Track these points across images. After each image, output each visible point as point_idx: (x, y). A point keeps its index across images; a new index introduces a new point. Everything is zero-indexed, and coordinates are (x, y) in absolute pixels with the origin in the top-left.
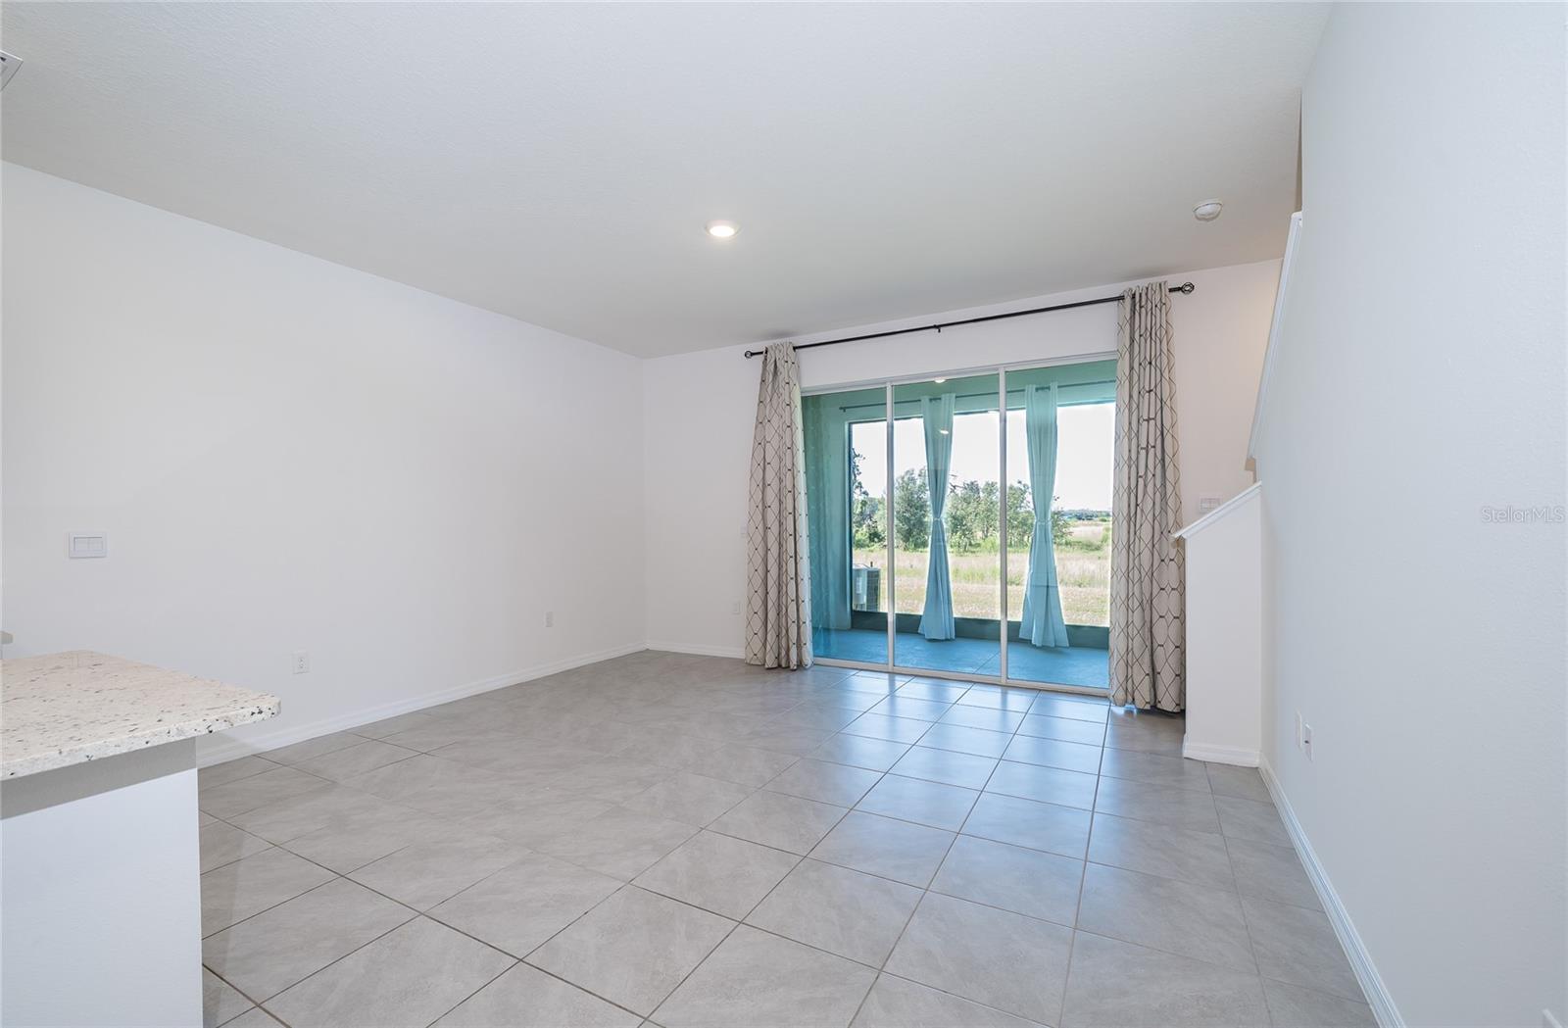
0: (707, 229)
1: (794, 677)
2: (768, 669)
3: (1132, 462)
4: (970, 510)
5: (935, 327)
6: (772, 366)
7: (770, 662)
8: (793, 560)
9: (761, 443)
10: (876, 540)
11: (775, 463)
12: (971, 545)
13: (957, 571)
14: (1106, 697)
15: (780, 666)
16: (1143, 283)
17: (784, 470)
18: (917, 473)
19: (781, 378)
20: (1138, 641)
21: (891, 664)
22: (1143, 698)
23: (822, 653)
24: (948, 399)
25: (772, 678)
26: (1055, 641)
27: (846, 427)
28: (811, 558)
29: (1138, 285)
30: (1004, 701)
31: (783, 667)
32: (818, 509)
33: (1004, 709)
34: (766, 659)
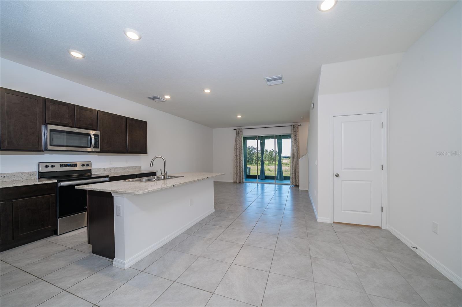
0: (237, 116)
1: (242, 184)
3: (293, 150)
5: (265, 127)
6: (238, 132)
8: (242, 164)
9: (236, 145)
11: (239, 148)
14: (290, 185)
16: (295, 124)
17: (240, 150)
18: (250, 147)
19: (239, 134)
20: (294, 176)
21: (257, 182)
22: (294, 184)
23: (246, 180)
25: (238, 185)
26: (282, 178)
29: (293, 124)
31: (240, 183)
33: (275, 187)
34: (237, 182)
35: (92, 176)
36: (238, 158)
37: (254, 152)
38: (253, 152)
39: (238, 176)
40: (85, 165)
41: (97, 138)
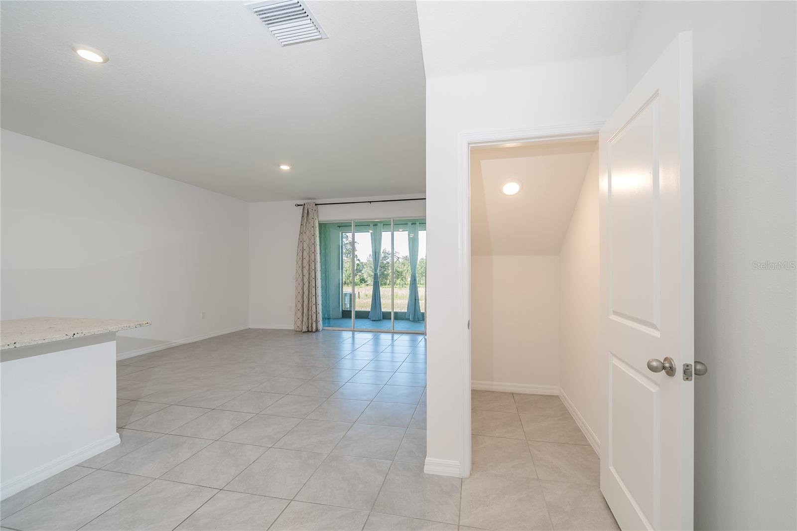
0: (280, 166)
1: (314, 334)
2: (304, 332)
4: (405, 268)
5: (369, 202)
6: (307, 210)
7: (305, 329)
8: (314, 288)
9: (301, 241)
10: (363, 282)
11: (307, 249)
12: (405, 284)
13: (397, 295)
15: (308, 331)
17: (311, 253)
19: (310, 216)
21: (353, 327)
23: (327, 325)
24: (380, 226)
25: (305, 335)
26: (418, 318)
27: (341, 234)
28: (322, 287)
30: (393, 337)
32: (326, 268)
33: (393, 339)
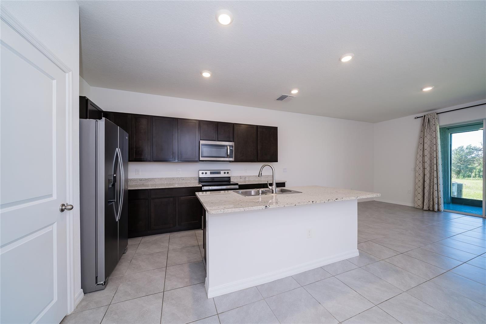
31: (431, 210)
34: (423, 207)
35: (231, 183)
36: (427, 166)
37: (478, 155)
38: (473, 155)
39: (425, 198)
40: (226, 173)
41: (232, 148)
